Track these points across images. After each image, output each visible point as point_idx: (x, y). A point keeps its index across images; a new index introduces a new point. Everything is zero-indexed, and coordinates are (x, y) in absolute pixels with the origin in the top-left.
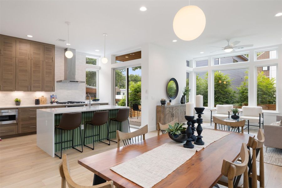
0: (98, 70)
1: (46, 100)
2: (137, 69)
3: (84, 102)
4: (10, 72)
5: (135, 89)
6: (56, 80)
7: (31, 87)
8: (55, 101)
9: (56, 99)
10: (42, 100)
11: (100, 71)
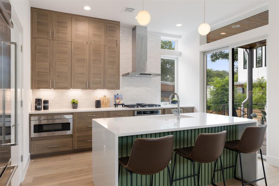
0: (177, 58)
1: (109, 101)
2: (217, 60)
3: (160, 106)
4: (64, 63)
5: (222, 86)
6: (122, 72)
7: (89, 83)
8: (120, 103)
9: (122, 101)
10: (104, 102)
11: (180, 58)
